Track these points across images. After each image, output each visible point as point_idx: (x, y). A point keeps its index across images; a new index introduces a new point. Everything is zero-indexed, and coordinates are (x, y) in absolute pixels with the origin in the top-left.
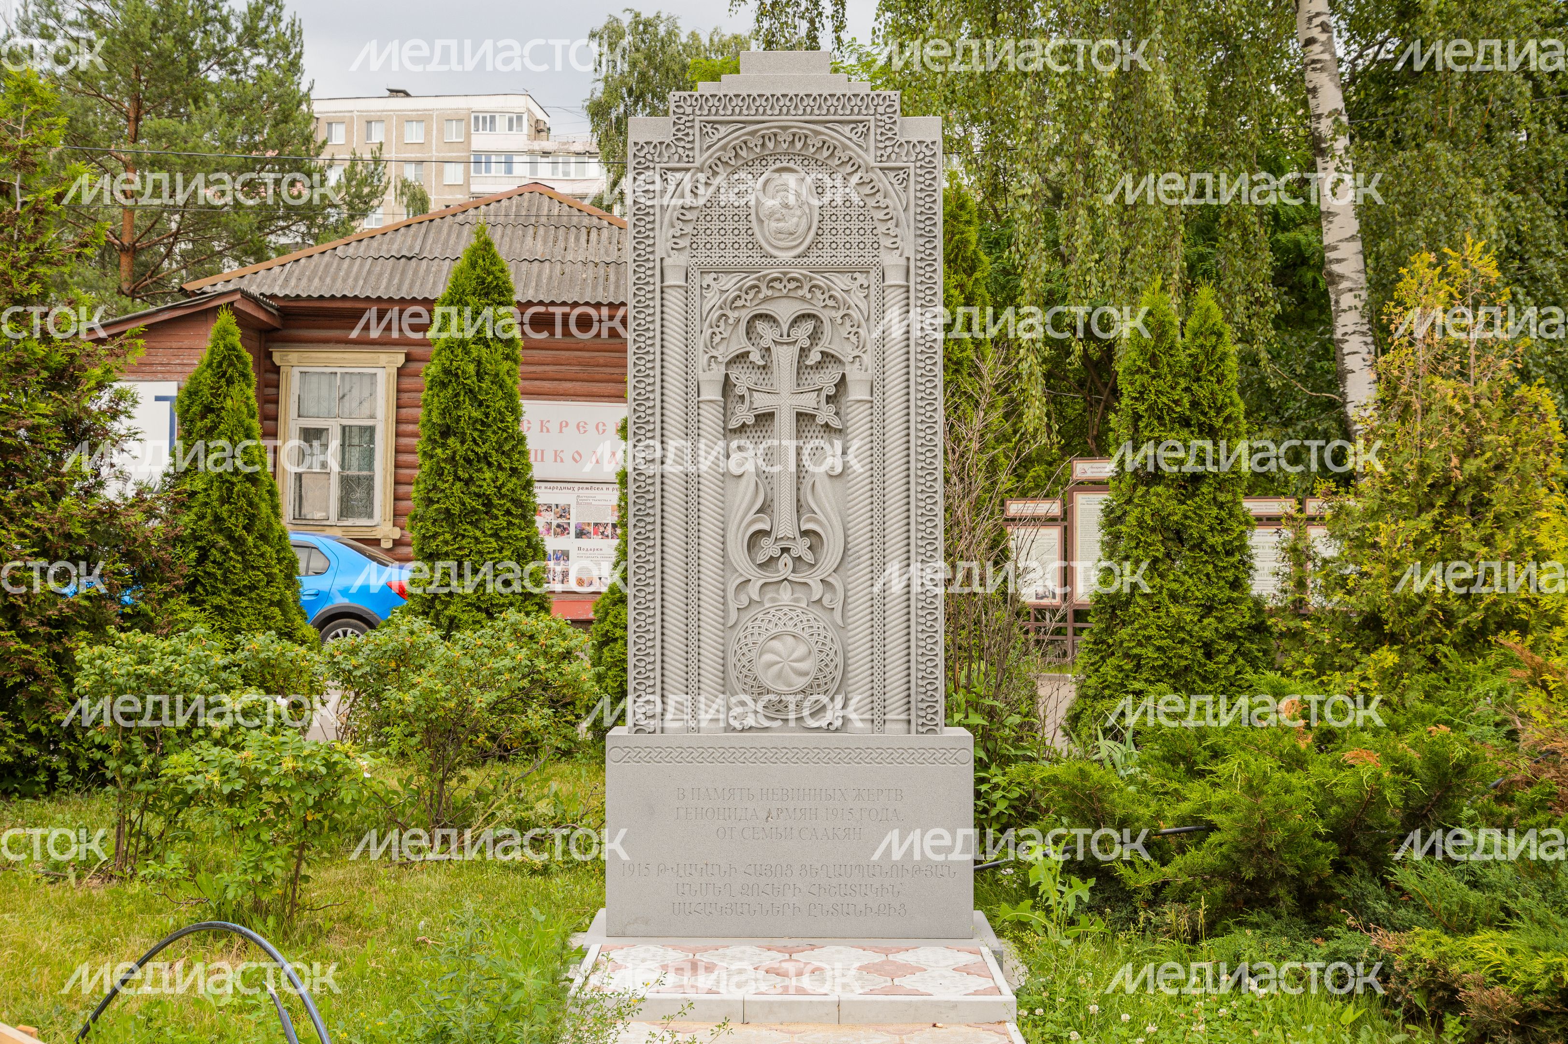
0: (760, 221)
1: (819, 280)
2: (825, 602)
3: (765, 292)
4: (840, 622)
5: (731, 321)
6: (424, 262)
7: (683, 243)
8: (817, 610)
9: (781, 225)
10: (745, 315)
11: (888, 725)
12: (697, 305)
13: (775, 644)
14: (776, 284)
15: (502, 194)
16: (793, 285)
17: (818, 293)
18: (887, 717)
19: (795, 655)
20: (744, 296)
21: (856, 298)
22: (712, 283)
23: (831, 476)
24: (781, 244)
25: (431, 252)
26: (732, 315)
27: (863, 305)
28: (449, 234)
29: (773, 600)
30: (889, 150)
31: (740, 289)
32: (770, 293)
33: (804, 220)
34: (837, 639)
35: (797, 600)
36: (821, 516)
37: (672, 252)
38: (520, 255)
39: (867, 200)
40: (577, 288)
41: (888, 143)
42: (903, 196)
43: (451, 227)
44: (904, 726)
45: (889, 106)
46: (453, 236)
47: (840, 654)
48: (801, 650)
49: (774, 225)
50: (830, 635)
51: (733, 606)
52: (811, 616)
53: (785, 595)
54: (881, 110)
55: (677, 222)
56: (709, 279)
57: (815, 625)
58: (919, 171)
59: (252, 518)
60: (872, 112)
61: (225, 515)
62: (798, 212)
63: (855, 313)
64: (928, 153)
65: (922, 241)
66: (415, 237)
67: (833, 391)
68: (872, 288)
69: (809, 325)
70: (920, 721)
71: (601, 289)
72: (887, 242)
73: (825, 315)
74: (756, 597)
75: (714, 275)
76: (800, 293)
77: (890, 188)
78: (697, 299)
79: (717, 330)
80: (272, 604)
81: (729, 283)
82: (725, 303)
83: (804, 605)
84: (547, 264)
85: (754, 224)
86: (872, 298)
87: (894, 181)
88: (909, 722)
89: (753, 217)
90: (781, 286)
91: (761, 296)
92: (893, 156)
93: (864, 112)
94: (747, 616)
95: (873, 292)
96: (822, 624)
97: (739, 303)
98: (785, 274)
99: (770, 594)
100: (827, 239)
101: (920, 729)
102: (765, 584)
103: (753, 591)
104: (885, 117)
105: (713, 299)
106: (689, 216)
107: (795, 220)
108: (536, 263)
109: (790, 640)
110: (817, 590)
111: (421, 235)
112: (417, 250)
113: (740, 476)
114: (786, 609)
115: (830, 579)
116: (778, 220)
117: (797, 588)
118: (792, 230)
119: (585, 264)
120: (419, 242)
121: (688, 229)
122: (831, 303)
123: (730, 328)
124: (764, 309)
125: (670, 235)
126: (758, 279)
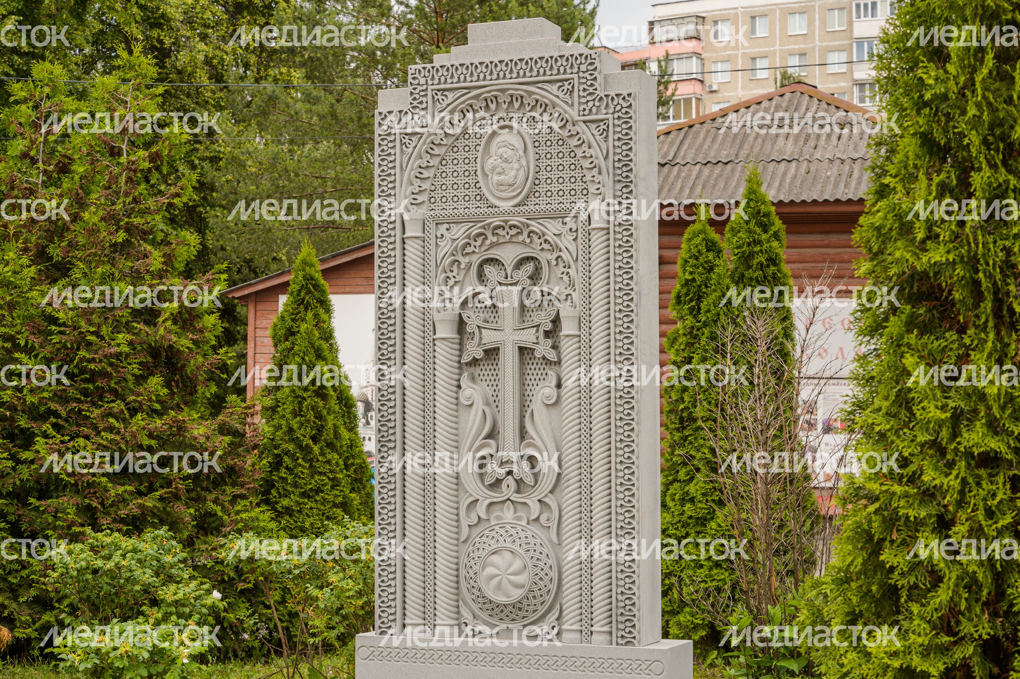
0: (485, 175)
1: (535, 226)
2: (543, 519)
3: (492, 239)
4: (555, 539)
5: (463, 266)
6: (676, 168)
7: (420, 198)
8: (533, 528)
9: (502, 177)
10: (476, 259)
11: (594, 636)
12: (433, 253)
13: (494, 558)
14: (499, 231)
15: (763, 96)
16: (514, 231)
17: (535, 238)
18: (593, 629)
19: (512, 569)
20: (473, 243)
21: (566, 242)
22: (445, 233)
23: (548, 405)
24: (503, 195)
25: (684, 157)
26: (464, 261)
27: (572, 248)
28: (705, 139)
29: (498, 518)
30: (591, 104)
31: (468, 237)
32: (495, 239)
33: (522, 172)
34: (552, 555)
35: (519, 519)
36: (538, 442)
37: (411, 207)
38: (768, 157)
39: (576, 150)
40: (819, 187)
41: (589, 98)
42: (603, 145)
43: (708, 131)
44: (607, 637)
45: (591, 64)
46: (709, 141)
47: (555, 568)
48: (517, 564)
49: (496, 178)
50: (545, 551)
51: (465, 523)
52: (530, 533)
53: (508, 514)
54: (583, 68)
55: (415, 181)
56: (442, 229)
57: (532, 541)
58: (616, 122)
59: (320, 429)
60: (575, 70)
61: (295, 427)
62: (516, 166)
63: (565, 255)
64: (625, 105)
65: (619, 186)
66: (672, 143)
67: (549, 327)
68: (580, 230)
69: (529, 268)
70: (620, 633)
71: (842, 186)
72: (592, 189)
73: (543, 257)
74: (483, 516)
75: (447, 226)
76: (521, 238)
77: (592, 139)
78: (433, 247)
79: (450, 275)
80: (335, 505)
81: (459, 231)
82: (456, 249)
83: (524, 523)
84: (794, 164)
85: (480, 178)
86: (580, 241)
87: (595, 132)
88: (611, 633)
89: (479, 173)
90: (504, 233)
91: (488, 242)
92: (594, 110)
93: (569, 71)
94: (476, 531)
95: (580, 236)
96: (539, 541)
97: (469, 250)
98: (506, 222)
99: (496, 512)
100: (543, 188)
101: (620, 641)
102: (491, 504)
103: (481, 509)
104: (586, 75)
105: (446, 247)
106: (426, 174)
107: (513, 173)
108: (784, 164)
109: (507, 555)
110: (535, 509)
111: (678, 141)
112: (670, 157)
113: (471, 405)
114: (508, 526)
115: (546, 500)
116: (500, 174)
117: (519, 507)
118: (511, 181)
119: (831, 161)
120: (674, 148)
121: (426, 185)
122: (546, 246)
123: (463, 273)
124: (493, 253)
125: (408, 192)
126: (483, 227)
